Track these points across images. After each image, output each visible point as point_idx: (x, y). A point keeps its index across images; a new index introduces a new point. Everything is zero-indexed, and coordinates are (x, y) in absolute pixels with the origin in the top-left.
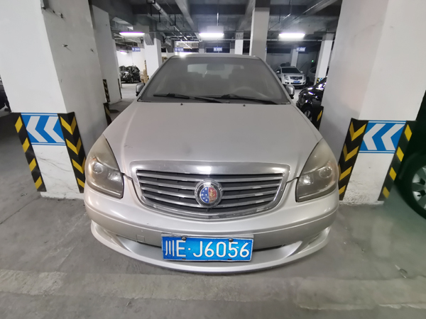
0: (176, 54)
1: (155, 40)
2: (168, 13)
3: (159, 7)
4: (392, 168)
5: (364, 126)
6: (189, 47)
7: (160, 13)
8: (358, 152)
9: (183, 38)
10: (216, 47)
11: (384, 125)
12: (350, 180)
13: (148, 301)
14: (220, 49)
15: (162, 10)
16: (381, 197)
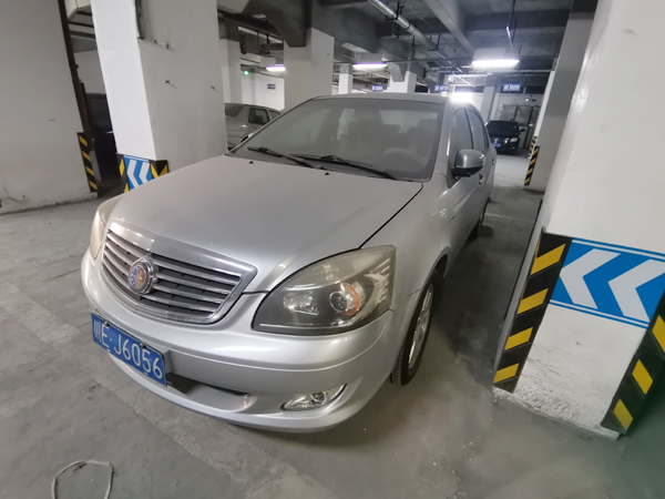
0: (444, 94)
1: (408, 73)
2: (423, 32)
3: (406, 24)
4: (639, 363)
5: (560, 249)
6: (469, 84)
7: (409, 34)
8: (547, 301)
9: (454, 69)
10: (507, 83)
11: (617, 254)
12: (530, 355)
13: (109, 394)
14: (517, 87)
15: (412, 29)
16: (610, 420)
